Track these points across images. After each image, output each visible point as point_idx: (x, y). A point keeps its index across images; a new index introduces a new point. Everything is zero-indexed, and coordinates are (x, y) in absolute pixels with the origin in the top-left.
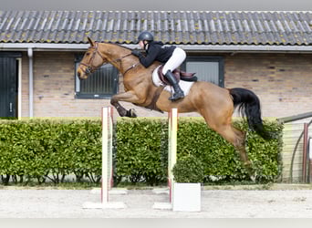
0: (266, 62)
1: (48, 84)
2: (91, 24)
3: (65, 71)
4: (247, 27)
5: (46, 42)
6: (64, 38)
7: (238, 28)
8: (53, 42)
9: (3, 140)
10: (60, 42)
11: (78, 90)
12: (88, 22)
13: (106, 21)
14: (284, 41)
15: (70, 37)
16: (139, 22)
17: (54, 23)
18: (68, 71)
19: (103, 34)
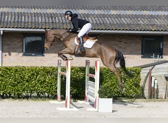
0: (117, 39)
1: (9, 48)
2: (30, 19)
3: (18, 42)
4: (108, 21)
5: (10, 28)
6: (18, 26)
7: (103, 22)
8: (13, 28)
9: (2, 76)
10: (17, 28)
11: (24, 52)
12: (28, 18)
13: (37, 17)
14: (127, 28)
15: (21, 25)
16: (53, 18)
17: (11, 18)
18: (19, 42)
19: (37, 24)
